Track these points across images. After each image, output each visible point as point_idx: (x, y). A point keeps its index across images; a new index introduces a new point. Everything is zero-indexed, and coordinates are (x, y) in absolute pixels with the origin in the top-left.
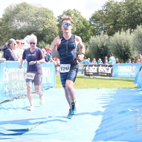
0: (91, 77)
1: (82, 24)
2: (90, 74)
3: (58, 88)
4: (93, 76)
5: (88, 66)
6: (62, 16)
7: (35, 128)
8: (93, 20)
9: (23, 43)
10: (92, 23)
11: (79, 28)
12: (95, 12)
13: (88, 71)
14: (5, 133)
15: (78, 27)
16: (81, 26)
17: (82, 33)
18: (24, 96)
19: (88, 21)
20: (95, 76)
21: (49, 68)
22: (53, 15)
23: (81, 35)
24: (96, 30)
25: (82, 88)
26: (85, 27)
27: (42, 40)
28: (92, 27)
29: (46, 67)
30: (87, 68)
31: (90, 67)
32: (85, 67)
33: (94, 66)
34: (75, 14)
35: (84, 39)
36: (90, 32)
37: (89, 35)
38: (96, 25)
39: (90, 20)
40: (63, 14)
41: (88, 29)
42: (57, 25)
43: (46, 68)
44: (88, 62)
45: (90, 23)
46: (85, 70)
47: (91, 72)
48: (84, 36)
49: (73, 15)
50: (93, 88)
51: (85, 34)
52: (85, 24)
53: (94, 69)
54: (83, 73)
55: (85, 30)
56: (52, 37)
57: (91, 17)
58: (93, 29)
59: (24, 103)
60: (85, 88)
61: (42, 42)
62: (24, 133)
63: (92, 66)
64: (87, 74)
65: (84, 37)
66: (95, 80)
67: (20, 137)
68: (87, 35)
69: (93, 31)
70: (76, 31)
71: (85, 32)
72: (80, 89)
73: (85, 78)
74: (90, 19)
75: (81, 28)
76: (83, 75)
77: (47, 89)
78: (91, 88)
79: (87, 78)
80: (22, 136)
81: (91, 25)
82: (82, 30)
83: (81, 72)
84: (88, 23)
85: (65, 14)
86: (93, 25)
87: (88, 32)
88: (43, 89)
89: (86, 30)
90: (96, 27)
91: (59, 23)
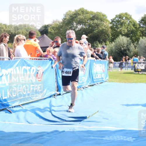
0: (140, 73)
1: (133, 26)
2: (139, 70)
3: (111, 82)
4: (142, 72)
5: (137, 63)
6: (114, 19)
7: (92, 116)
8: (142, 23)
9: (82, 43)
10: (142, 25)
11: (130, 29)
12: (144, 15)
13: (137, 67)
14: (67, 120)
15: (128, 29)
16: (131, 28)
17: (132, 34)
18: (82, 88)
19: (138, 24)
20: (144, 72)
21: (104, 65)
22: (107, 19)
23: (131, 36)
24: (145, 31)
25: (133, 83)
26: (135, 29)
27: (96, 41)
28: (141, 29)
29: (101, 63)
30: (136, 65)
31: (139, 64)
32: (134, 64)
33: (143, 63)
34: (126, 18)
35: (133, 39)
36: (140, 33)
37: (138, 36)
38: (145, 27)
39: (139, 23)
40: (116, 17)
41: (138, 31)
42: (110, 27)
43: (101, 65)
44: (137, 60)
45: (139, 25)
46: (134, 67)
47: (140, 68)
48: (134, 36)
49: (124, 18)
50: (142, 82)
51: (134, 35)
52: (135, 26)
53: (142, 65)
54: (133, 69)
55: (134, 32)
56: (105, 38)
57: (141, 20)
58: (142, 30)
59: (82, 94)
60: (135, 83)
61: (97, 42)
62: (83, 120)
63: (140, 63)
64: (136, 70)
65: (134, 38)
66: (144, 76)
67: (80, 123)
68: (137, 36)
69: (142, 32)
70: (127, 32)
71: (135, 33)
72: (131, 84)
73: (134, 74)
74: (139, 21)
75: (132, 30)
76: (133, 71)
77: (101, 83)
78: (140, 83)
79: (136, 74)
80: (81, 122)
81: (140, 27)
82: (132, 32)
83: (131, 69)
84: (138, 25)
85: (117, 17)
86: (142, 27)
87: (137, 33)
88: (99, 83)
89: (136, 32)
90: (145, 29)
91: (112, 26)
